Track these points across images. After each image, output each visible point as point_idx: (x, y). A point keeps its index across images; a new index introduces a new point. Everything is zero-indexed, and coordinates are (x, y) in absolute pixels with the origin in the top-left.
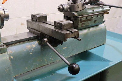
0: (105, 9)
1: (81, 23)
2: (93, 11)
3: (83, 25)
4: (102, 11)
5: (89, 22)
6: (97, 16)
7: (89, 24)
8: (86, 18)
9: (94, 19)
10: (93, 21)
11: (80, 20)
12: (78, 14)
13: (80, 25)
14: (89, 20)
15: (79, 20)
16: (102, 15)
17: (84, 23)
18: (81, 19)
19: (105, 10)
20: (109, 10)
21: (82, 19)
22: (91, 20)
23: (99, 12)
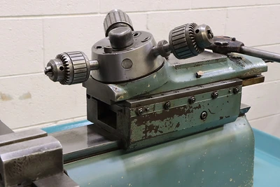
0: (247, 67)
1: (144, 126)
2: (198, 76)
3: (153, 134)
4: (233, 73)
5: (176, 119)
6: (214, 97)
7: (178, 125)
8: (165, 107)
9: (200, 107)
10: (197, 113)
11: (138, 113)
12: (130, 92)
13: (137, 133)
14: (180, 112)
15: (133, 115)
16: (235, 92)
17: (156, 123)
18: (141, 110)
19: (248, 70)
20: (265, 69)
21: (146, 110)
22: (189, 112)
23: (221, 78)
